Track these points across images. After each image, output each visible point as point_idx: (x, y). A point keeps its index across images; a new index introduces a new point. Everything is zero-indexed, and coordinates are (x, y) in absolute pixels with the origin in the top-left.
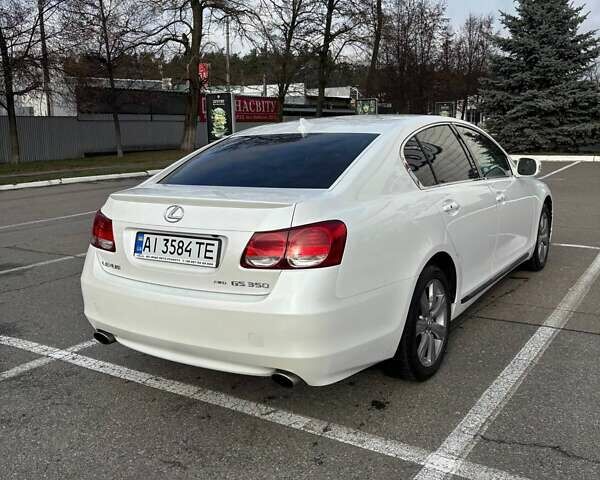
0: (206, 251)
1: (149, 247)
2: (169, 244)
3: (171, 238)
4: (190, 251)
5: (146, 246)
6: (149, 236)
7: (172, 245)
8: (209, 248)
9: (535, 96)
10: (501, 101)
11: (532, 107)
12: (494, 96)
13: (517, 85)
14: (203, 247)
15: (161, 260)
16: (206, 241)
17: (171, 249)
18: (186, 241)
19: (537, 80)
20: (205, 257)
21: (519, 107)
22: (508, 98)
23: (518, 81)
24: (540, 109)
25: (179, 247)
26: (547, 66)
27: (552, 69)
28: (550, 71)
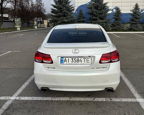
0: (87, 60)
1: (66, 61)
2: (73, 60)
3: (74, 58)
4: (81, 61)
5: (65, 61)
6: (65, 58)
7: (75, 60)
8: (88, 59)
9: (63, 19)
10: (56, 20)
11: (63, 21)
12: (54, 18)
13: (59, 16)
14: (86, 60)
15: (72, 64)
16: (86, 58)
17: (75, 61)
18: (80, 58)
19: (63, 15)
20: (87, 62)
21: (60, 21)
22: (57, 19)
23: (59, 15)
24: (64, 22)
25: (77, 60)
26: (65, 12)
27: (66, 13)
28: (65, 13)
